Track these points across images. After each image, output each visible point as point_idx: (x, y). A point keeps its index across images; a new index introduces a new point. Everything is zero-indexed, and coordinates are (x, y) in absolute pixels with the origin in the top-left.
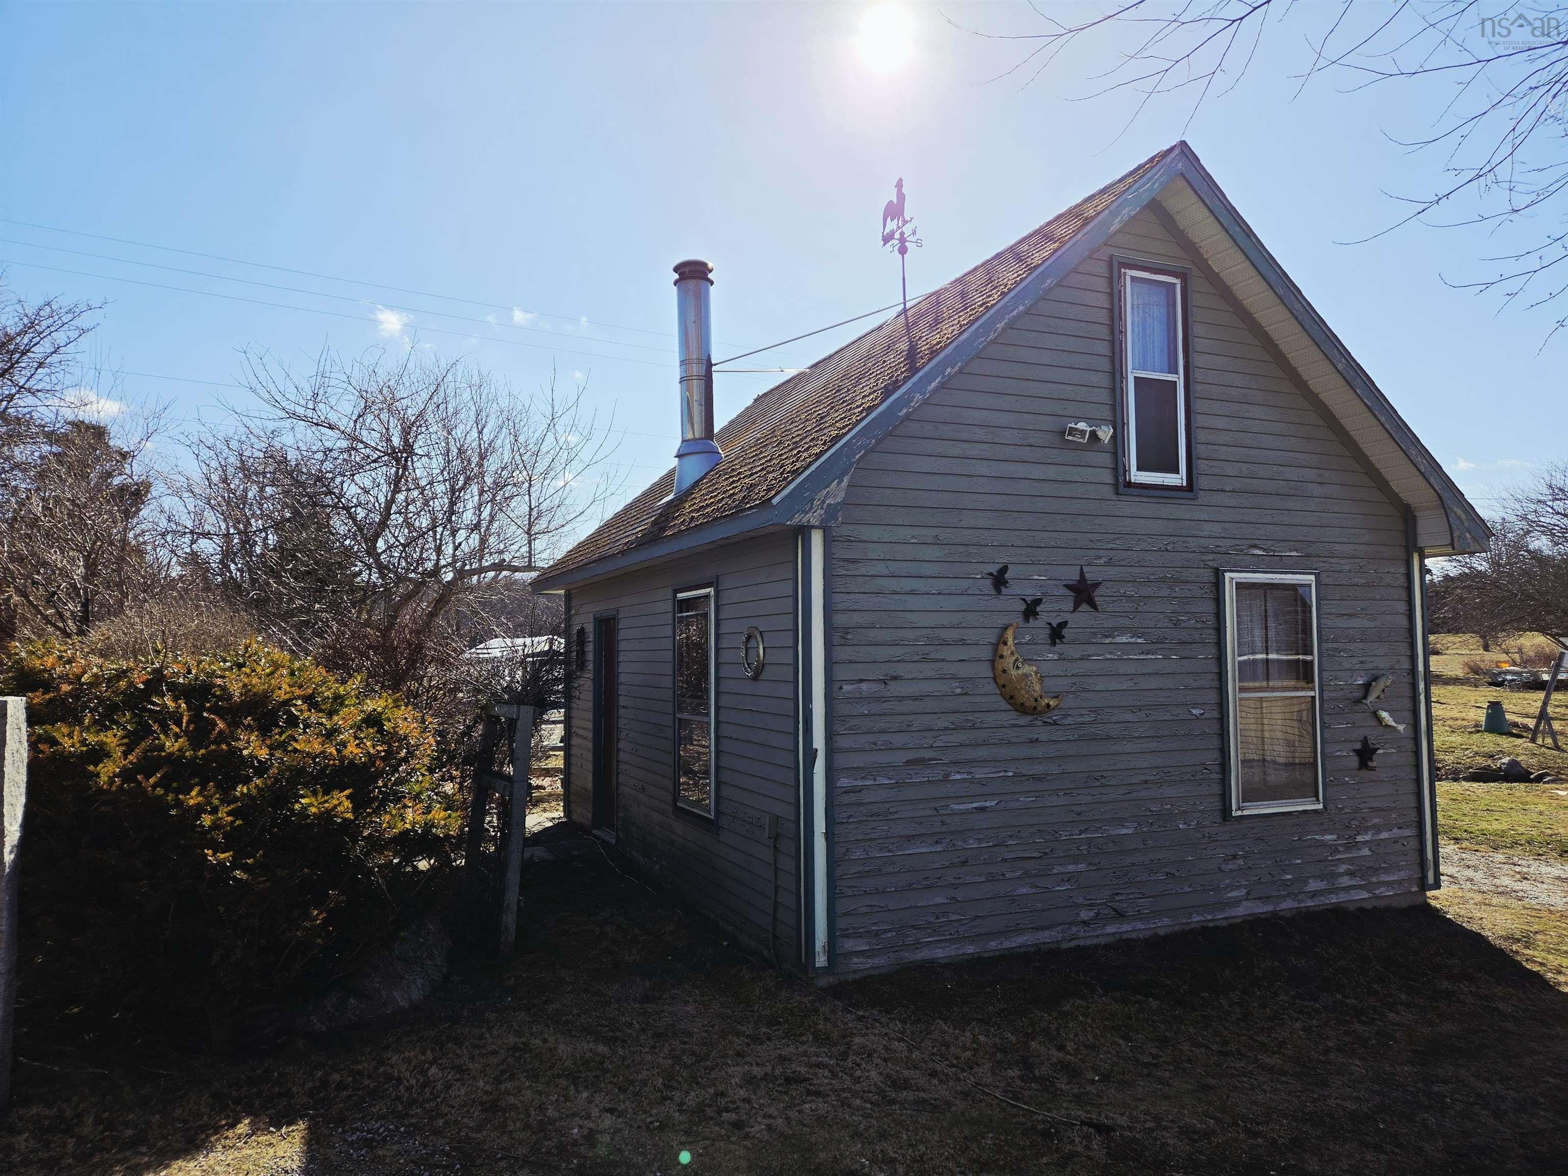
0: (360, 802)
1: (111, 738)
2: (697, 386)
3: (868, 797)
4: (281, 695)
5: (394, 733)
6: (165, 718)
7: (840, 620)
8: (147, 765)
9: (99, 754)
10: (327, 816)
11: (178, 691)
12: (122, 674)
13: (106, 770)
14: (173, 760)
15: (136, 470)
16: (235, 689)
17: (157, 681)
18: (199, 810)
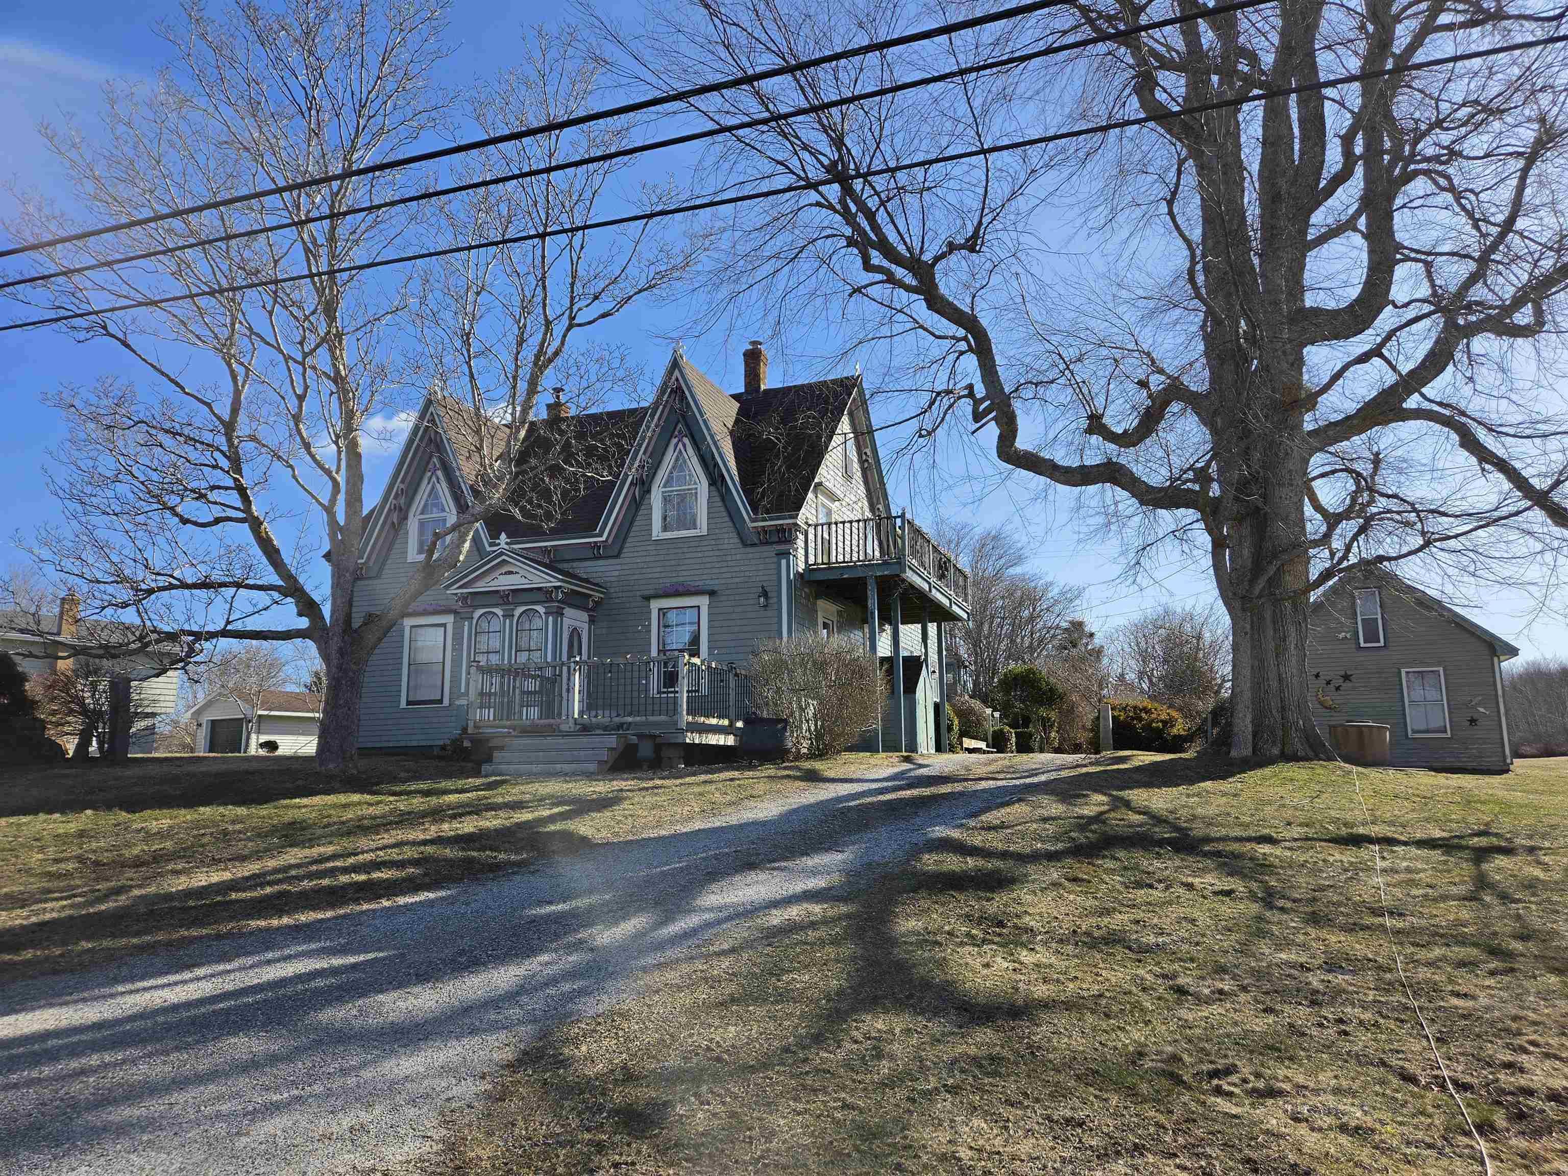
0: (1164, 726)
1: (1122, 713)
4: (1150, 707)
5: (1172, 716)
6: (1129, 711)
8: (1128, 717)
9: (1120, 716)
10: (1157, 726)
11: (1131, 707)
12: (1121, 704)
13: (1122, 718)
14: (1132, 717)
16: (1141, 707)
17: (1127, 705)
18: (1136, 722)
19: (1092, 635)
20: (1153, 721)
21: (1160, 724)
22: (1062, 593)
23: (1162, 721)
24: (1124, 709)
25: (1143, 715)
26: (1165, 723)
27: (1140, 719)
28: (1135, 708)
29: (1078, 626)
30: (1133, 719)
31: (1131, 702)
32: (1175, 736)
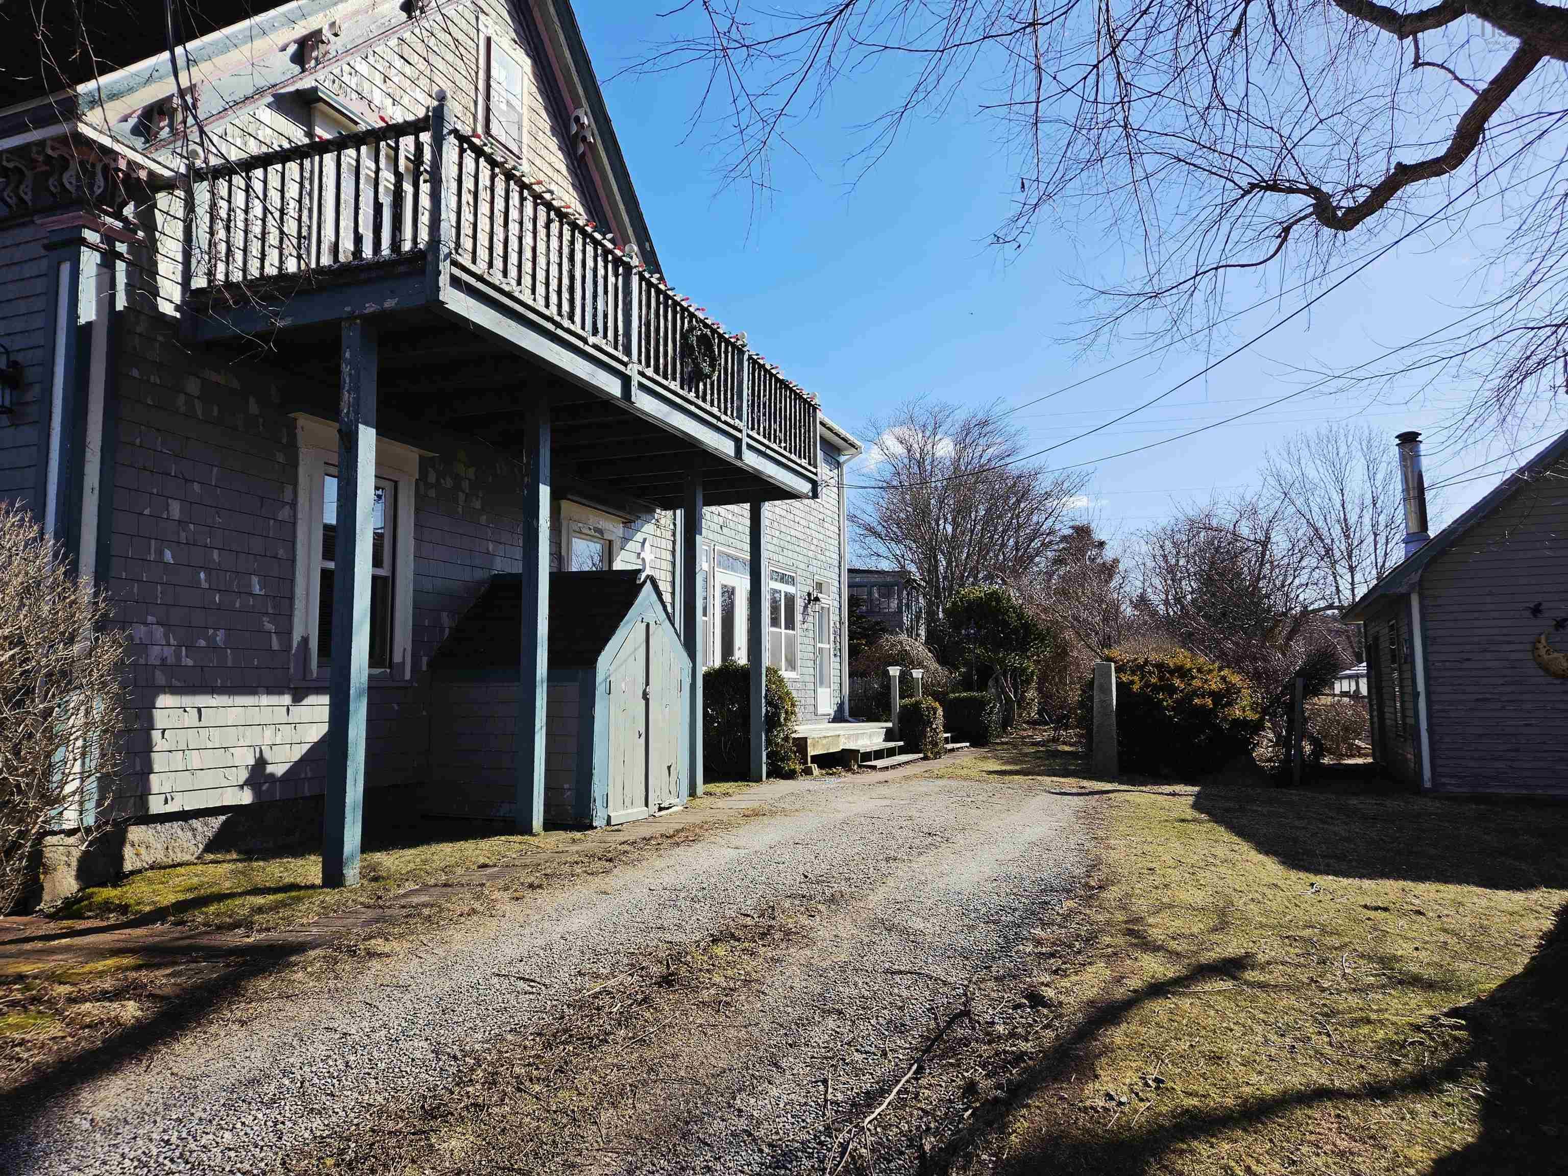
0: (1215, 704)
1: (1136, 678)
2: (1413, 505)
3: (1452, 715)
4: (1188, 666)
5: (1230, 682)
6: (1150, 673)
7: (1430, 633)
8: (1147, 685)
9: (1132, 682)
10: (1204, 706)
11: (1153, 666)
12: (1136, 659)
13: (1135, 688)
14: (1154, 685)
15: (1109, 554)
16: (1171, 665)
17: (1146, 662)
18: (1163, 700)
19: (1101, 544)
20: (1194, 693)
21: (1209, 702)
22: (1058, 484)
23: (1212, 694)
24: (1141, 668)
25: (1177, 682)
26: (1216, 696)
27: (1172, 690)
28: (1160, 666)
29: (1082, 532)
30: (1156, 688)
31: (1154, 657)
32: (1236, 722)
